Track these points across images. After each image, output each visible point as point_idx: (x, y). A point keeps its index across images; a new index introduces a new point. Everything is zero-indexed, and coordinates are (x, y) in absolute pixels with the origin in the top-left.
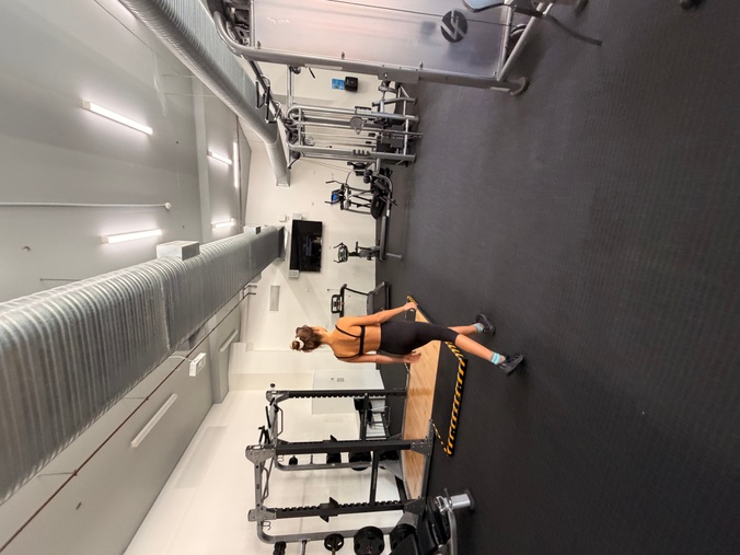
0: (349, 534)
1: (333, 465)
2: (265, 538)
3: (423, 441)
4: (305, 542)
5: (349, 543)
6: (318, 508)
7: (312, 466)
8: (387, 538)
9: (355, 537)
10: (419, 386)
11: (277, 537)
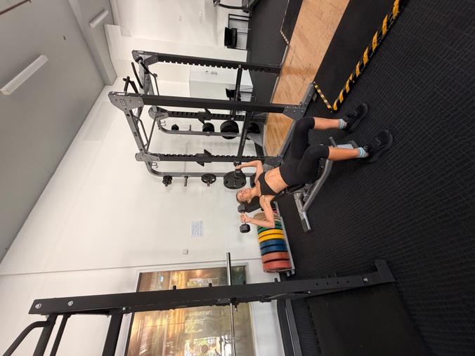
0: (220, 175)
1: (208, 133)
2: (154, 172)
3: (297, 106)
4: (187, 177)
5: (220, 180)
6: (195, 156)
7: (190, 132)
8: (248, 179)
9: (225, 177)
10: (294, 65)
11: (165, 173)
